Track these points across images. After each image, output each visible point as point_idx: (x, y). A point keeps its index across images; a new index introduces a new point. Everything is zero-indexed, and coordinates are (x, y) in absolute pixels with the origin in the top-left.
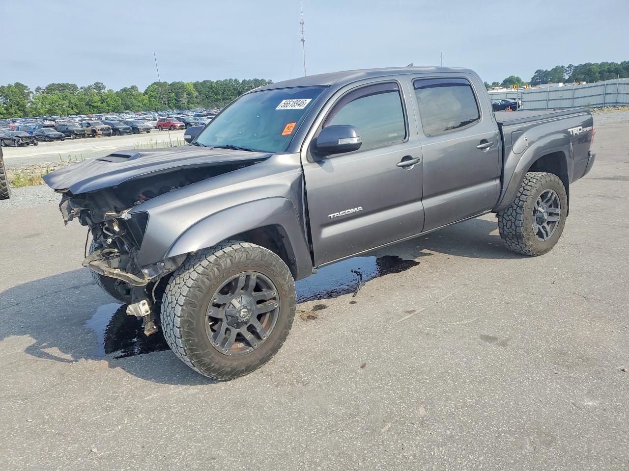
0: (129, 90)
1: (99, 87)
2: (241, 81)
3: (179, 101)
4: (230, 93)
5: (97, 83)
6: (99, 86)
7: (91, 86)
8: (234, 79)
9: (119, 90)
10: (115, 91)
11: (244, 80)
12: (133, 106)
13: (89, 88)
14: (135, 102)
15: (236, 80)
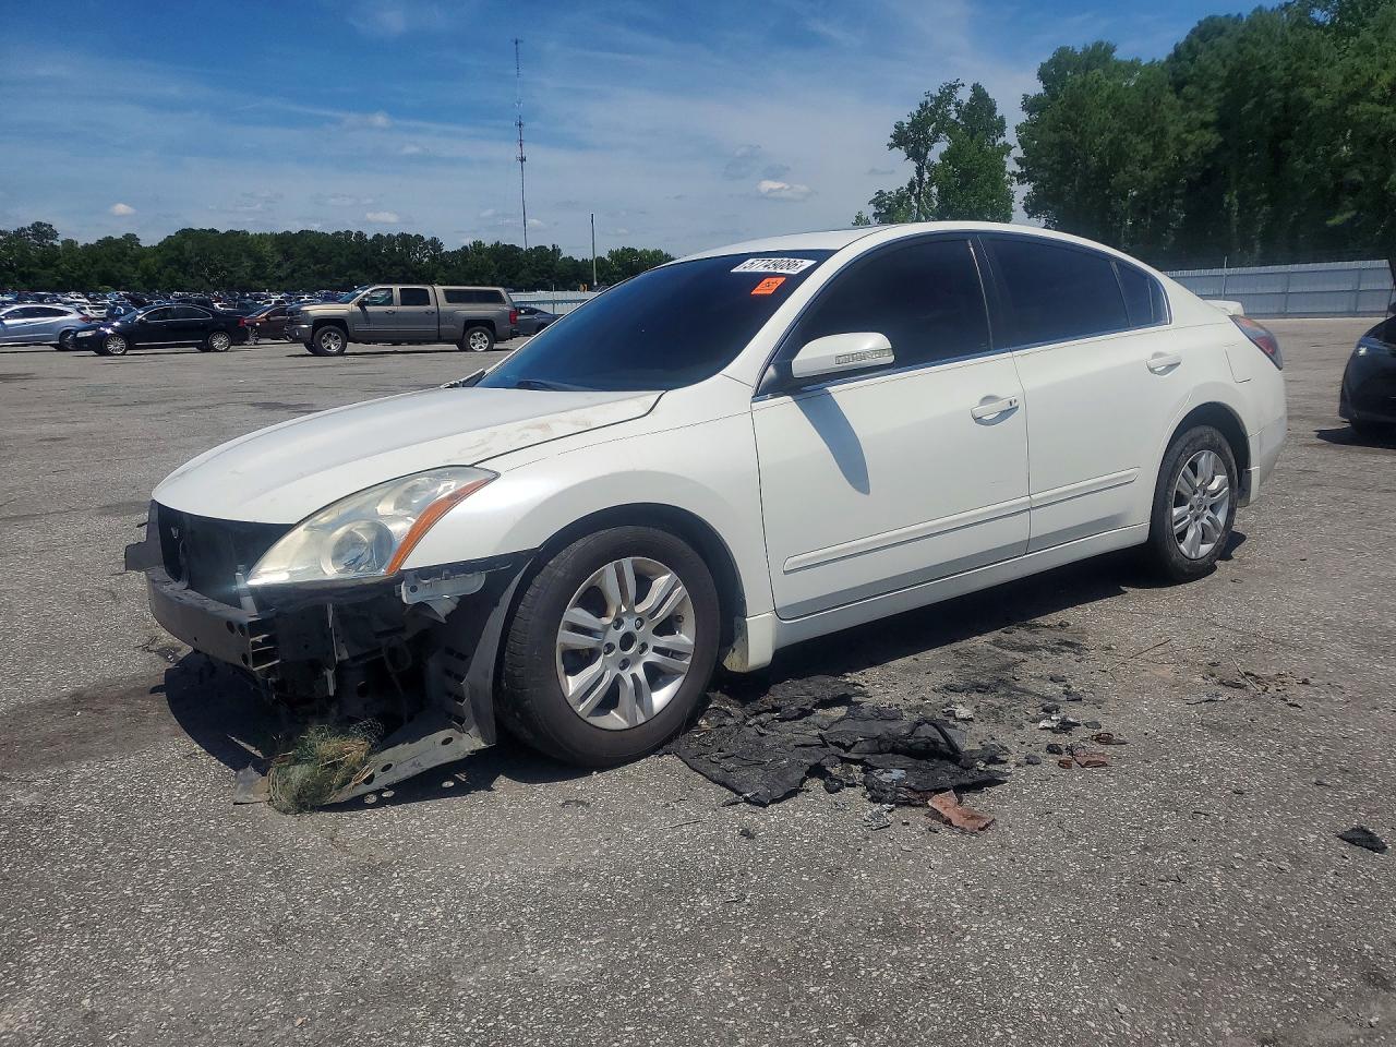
0: (117, 242)
1: (44, 233)
2: (369, 237)
3: (231, 272)
4: (343, 261)
5: (39, 224)
6: (42, 231)
7: (23, 229)
8: (354, 232)
9: (93, 241)
10: (81, 244)
11: (378, 237)
12: (122, 276)
13: (20, 233)
14: (128, 269)
15: (360, 234)
